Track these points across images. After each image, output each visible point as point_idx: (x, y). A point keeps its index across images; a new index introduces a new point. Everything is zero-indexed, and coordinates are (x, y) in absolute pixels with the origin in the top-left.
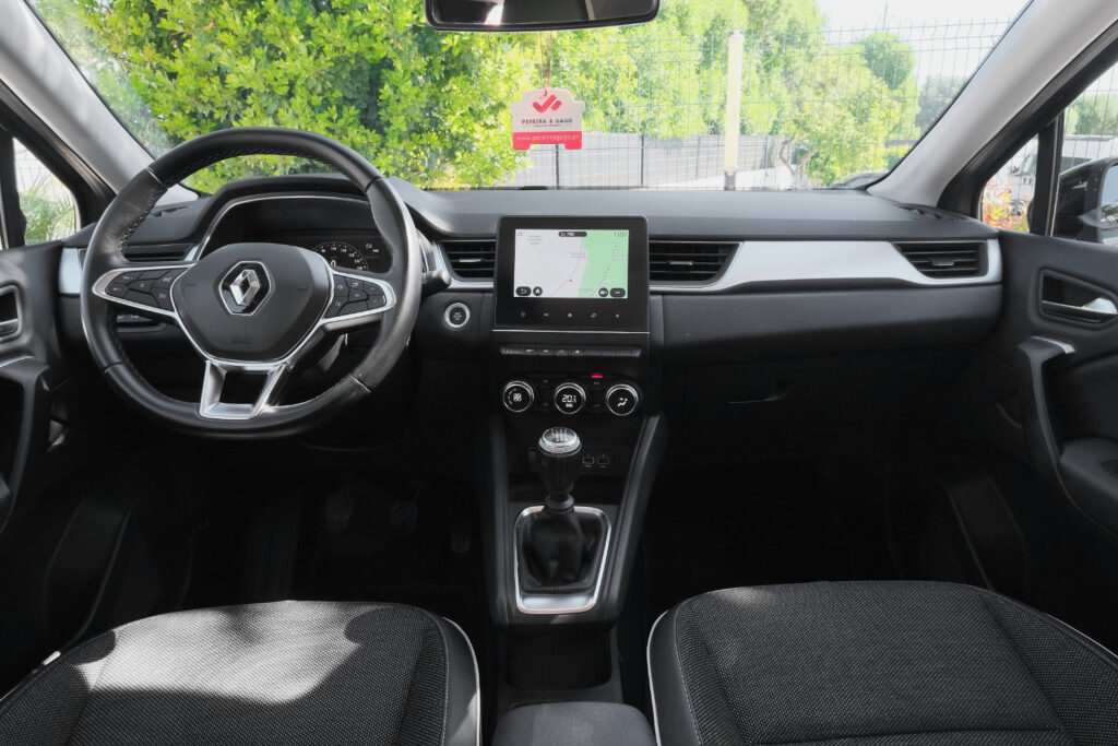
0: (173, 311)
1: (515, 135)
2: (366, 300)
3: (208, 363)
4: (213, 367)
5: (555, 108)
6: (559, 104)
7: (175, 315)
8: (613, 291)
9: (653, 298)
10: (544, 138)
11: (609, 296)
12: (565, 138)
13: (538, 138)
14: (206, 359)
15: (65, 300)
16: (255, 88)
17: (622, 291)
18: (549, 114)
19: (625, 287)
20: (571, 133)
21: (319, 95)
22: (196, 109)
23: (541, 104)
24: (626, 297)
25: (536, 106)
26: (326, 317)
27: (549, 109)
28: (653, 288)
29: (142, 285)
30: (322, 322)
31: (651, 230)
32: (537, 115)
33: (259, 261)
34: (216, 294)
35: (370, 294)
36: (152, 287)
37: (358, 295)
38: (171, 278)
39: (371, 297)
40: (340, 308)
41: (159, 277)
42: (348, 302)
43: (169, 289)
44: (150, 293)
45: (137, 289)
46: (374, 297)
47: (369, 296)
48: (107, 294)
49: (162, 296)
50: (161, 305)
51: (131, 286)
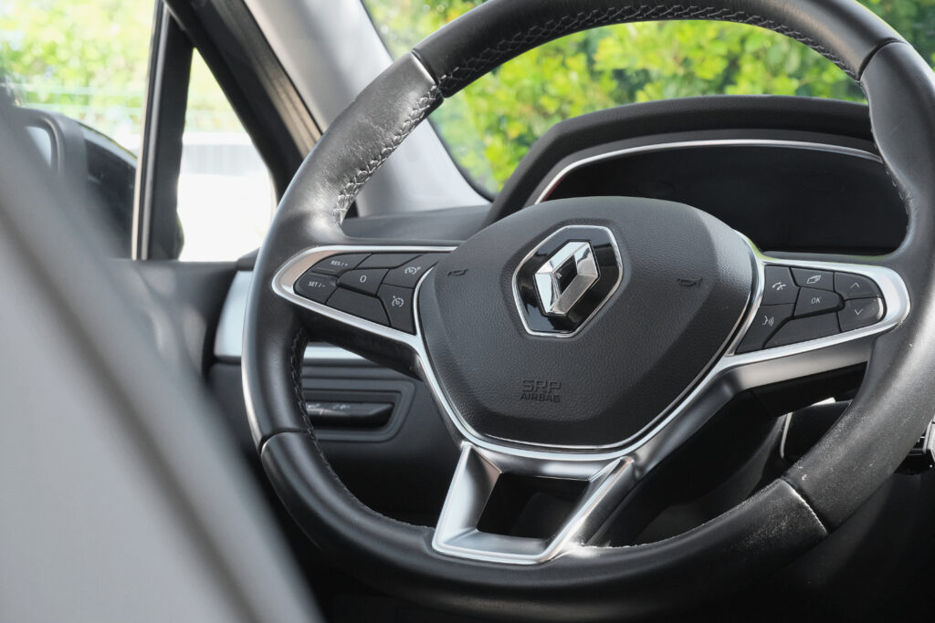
0: (414, 333)
2: (836, 310)
3: (466, 447)
4: (474, 455)
7: (415, 342)
14: (463, 438)
15: (219, 368)
16: (654, 68)
21: (791, 76)
22: (530, 129)
26: (737, 352)
29: (363, 279)
30: (727, 362)
33: (604, 225)
34: (503, 292)
35: (845, 297)
36: (381, 283)
37: (818, 300)
38: (419, 268)
39: (848, 303)
40: (772, 330)
41: (399, 264)
42: (793, 317)
43: (414, 289)
44: (376, 296)
45: (353, 285)
46: (854, 302)
47: (843, 301)
48: (296, 292)
49: (398, 301)
50: (392, 321)
51: (342, 280)
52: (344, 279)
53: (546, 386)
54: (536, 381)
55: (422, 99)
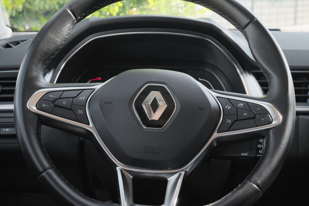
0: (89, 124)
2: (253, 118)
7: (91, 128)
26: (218, 132)
29: (64, 103)
30: (216, 135)
33: (163, 84)
34: (131, 111)
35: (256, 113)
36: (72, 104)
37: (246, 114)
38: (84, 97)
39: (257, 116)
40: (230, 125)
41: (75, 96)
42: (237, 120)
43: (85, 106)
44: (71, 110)
45: (61, 105)
46: (260, 115)
47: (255, 115)
48: (38, 109)
49: (80, 112)
50: (79, 119)
51: (56, 103)
52: (57, 103)
53: (154, 148)
54: (150, 146)
55: (72, 26)
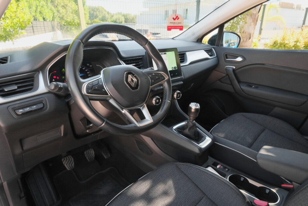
1: (168, 27)
5: (178, 19)
6: (179, 18)
8: (174, 67)
9: (181, 67)
10: (175, 27)
11: (174, 69)
12: (180, 28)
13: (173, 27)
17: (176, 67)
18: (176, 21)
19: (176, 66)
20: (181, 26)
23: (175, 18)
24: (177, 69)
25: (173, 18)
27: (176, 20)
28: (181, 65)
31: (179, 50)
32: (173, 21)
37: (157, 77)
38: (101, 83)
39: (160, 77)
41: (98, 83)
42: (155, 80)
43: (104, 87)
44: (100, 90)
45: (95, 89)
48: (87, 93)
49: (103, 90)
50: (104, 94)
